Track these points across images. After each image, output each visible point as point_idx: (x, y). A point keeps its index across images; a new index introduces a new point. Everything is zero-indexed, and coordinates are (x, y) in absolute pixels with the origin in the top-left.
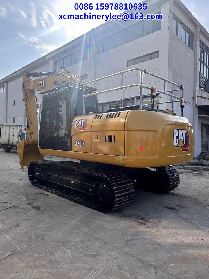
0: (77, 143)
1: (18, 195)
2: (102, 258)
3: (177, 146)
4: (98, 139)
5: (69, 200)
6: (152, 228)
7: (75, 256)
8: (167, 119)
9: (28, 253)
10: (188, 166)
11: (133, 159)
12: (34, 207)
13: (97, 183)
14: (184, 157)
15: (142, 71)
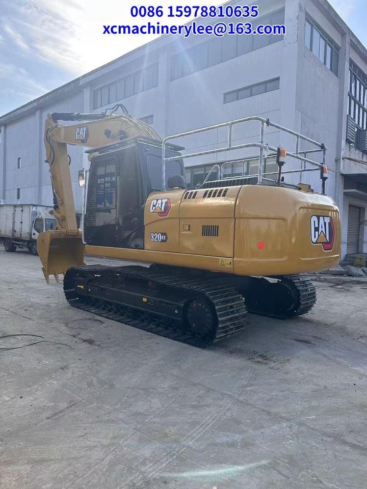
0: (154, 237)
1: (51, 321)
2: (208, 409)
3: (316, 243)
4: (189, 230)
5: (139, 328)
6: (277, 369)
7: (166, 407)
8: (301, 200)
9: (95, 405)
10: (326, 277)
11: (246, 263)
12: (83, 340)
13: (186, 300)
14: (324, 260)
15: (263, 121)
